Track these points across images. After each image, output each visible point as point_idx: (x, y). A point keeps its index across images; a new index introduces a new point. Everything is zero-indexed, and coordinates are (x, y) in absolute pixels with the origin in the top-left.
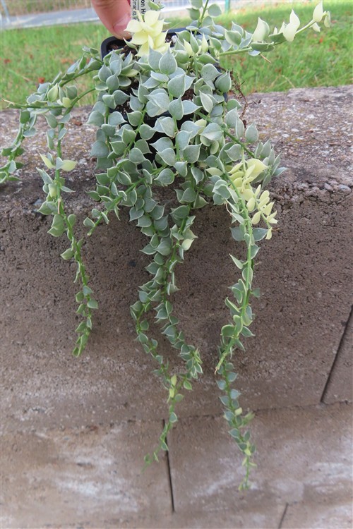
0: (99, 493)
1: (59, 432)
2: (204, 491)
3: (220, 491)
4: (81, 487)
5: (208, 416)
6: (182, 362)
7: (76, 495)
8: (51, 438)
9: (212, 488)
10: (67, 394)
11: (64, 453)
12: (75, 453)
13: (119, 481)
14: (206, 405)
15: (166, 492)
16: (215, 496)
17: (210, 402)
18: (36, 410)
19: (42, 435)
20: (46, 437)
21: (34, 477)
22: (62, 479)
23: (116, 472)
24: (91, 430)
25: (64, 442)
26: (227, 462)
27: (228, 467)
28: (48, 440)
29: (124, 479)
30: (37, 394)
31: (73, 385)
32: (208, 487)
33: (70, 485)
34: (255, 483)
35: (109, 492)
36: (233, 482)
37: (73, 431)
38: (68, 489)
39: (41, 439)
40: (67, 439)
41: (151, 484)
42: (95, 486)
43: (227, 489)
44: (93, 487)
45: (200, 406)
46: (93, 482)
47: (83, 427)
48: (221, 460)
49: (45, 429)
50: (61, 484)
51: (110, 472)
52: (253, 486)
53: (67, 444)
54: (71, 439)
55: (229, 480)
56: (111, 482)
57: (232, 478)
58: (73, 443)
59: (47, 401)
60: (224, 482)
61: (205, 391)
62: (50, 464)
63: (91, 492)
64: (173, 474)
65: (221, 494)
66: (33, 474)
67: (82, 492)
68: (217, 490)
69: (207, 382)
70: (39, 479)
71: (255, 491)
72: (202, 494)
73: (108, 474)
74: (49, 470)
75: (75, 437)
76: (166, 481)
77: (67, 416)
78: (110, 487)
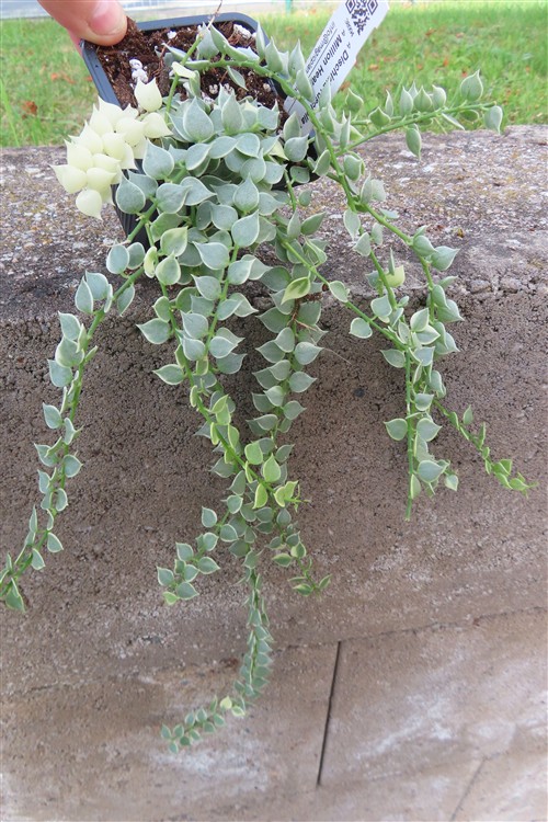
0: (213, 768)
1: (175, 673)
2: (372, 748)
3: (397, 747)
4: (189, 758)
5: (407, 631)
6: (393, 548)
7: (176, 771)
8: (160, 683)
9: (387, 742)
10: (204, 610)
11: (175, 706)
12: (193, 706)
13: (249, 745)
14: (410, 613)
15: (316, 755)
16: (386, 755)
17: (416, 608)
18: (149, 639)
19: (148, 680)
20: (154, 682)
21: (117, 750)
22: (161, 749)
23: (248, 731)
24: (229, 666)
25: (178, 690)
26: (418, 701)
27: (417, 708)
28: (156, 686)
29: (257, 741)
30: (156, 614)
31: (218, 593)
32: (380, 743)
33: (171, 758)
34: (449, 730)
35: (230, 763)
36: (418, 731)
37: (198, 670)
38: (166, 765)
39: (145, 686)
40: (185, 683)
41: (296, 745)
42: (210, 755)
43: (407, 742)
44: (207, 757)
45: (401, 616)
46: (209, 750)
47: (215, 662)
48: (410, 698)
49: (154, 669)
50: (157, 757)
51: (239, 732)
52: (444, 735)
53: (184, 691)
54: (192, 682)
55: (414, 728)
56: (238, 747)
57: (419, 724)
58: (193, 690)
59: (170, 624)
60: (405, 732)
61: (414, 593)
62: (148, 728)
63: (202, 766)
64: (333, 727)
65: (396, 751)
66: (115, 747)
67: (188, 767)
68: (392, 745)
69: (421, 578)
70: (124, 753)
71: (446, 741)
72: (368, 754)
73: (236, 735)
74: (143, 736)
75: (199, 679)
76: (321, 738)
77: (195, 646)
78: (233, 756)
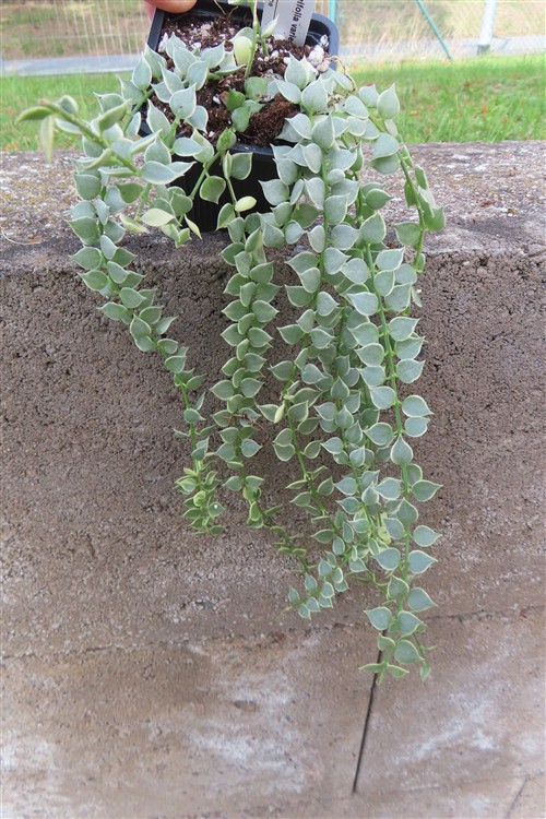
0: (252, 758)
1: (224, 644)
2: (412, 753)
3: (436, 753)
4: (228, 745)
5: (453, 617)
6: (443, 522)
7: (214, 759)
8: (208, 654)
9: (426, 747)
10: (257, 575)
11: (221, 683)
12: (237, 683)
13: (289, 735)
14: (457, 597)
15: (354, 755)
16: (425, 762)
17: (464, 591)
18: (201, 603)
19: (197, 649)
20: (202, 653)
21: (159, 728)
22: (204, 730)
23: (288, 719)
24: (276, 641)
25: (226, 663)
26: (461, 700)
27: (460, 708)
28: (204, 657)
29: (297, 732)
30: (211, 576)
31: (271, 559)
32: (420, 746)
33: (211, 743)
34: (491, 738)
35: (269, 756)
36: (459, 736)
37: (246, 643)
38: (205, 750)
39: (193, 656)
40: (233, 657)
41: (335, 740)
42: (249, 743)
43: (447, 749)
44: (246, 745)
45: (448, 599)
46: (248, 737)
47: (262, 636)
48: (452, 696)
49: (204, 638)
50: (199, 740)
51: (279, 720)
52: (485, 744)
53: (229, 666)
54: (239, 656)
55: (455, 733)
56: (278, 738)
57: (460, 728)
58: (239, 665)
59: (224, 588)
60: (446, 735)
61: (462, 573)
62: (192, 704)
63: (240, 756)
64: (373, 723)
65: (436, 758)
66: (159, 723)
67: (226, 754)
68: (432, 750)
69: (470, 558)
70: (166, 731)
71: (488, 752)
72: (407, 759)
73: (276, 722)
74: (187, 714)
75: (245, 654)
76: (360, 735)
77: (245, 616)
78: (272, 746)
